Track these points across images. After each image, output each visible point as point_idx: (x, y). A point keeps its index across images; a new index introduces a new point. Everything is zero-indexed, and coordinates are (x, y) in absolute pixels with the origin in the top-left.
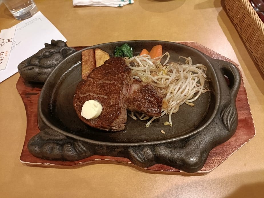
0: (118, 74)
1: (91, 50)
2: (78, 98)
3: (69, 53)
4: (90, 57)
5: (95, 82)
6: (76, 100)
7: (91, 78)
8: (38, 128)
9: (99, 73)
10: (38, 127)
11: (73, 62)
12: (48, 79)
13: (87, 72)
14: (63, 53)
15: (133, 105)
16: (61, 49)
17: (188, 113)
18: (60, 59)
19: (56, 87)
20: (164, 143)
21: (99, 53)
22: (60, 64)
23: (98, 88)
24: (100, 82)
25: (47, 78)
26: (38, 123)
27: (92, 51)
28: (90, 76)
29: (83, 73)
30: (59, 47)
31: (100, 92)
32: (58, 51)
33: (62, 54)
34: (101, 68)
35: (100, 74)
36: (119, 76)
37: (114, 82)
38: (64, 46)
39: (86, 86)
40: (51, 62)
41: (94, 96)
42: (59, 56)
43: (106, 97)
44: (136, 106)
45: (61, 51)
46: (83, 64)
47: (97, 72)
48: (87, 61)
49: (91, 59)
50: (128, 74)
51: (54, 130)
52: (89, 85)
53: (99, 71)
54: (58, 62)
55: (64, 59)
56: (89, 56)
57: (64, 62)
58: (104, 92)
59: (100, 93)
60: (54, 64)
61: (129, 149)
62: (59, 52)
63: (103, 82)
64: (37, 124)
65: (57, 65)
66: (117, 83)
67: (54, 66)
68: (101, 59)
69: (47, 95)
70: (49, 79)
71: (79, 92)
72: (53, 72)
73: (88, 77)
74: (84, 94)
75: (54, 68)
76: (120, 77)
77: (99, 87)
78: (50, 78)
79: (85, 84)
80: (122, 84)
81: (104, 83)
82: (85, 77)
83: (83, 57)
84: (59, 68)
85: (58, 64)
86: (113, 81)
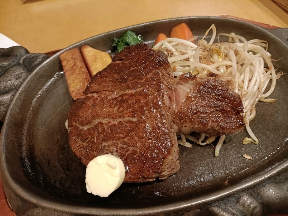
0: (146, 74)
1: (74, 50)
2: (76, 134)
3: (36, 62)
4: (77, 61)
5: (104, 98)
6: (74, 138)
7: (93, 92)
8: (9, 209)
9: (107, 80)
10: (9, 207)
11: (46, 75)
12: (9, 113)
13: (78, 87)
14: (25, 64)
15: (191, 121)
16: (20, 59)
17: (271, 115)
18: (23, 75)
19: (27, 125)
20: (270, 178)
21: (89, 52)
22: (25, 83)
23: (114, 107)
24: (115, 95)
25: (6, 112)
26: (6, 198)
27: (77, 51)
28: (91, 89)
29: (71, 89)
30: (16, 56)
31: (120, 112)
32: (15, 63)
33: (25, 66)
34: (107, 72)
35: (110, 81)
36: (150, 76)
37: (142, 88)
38: (24, 53)
39: (88, 107)
40: (8, 83)
41: (110, 122)
42: (19, 71)
43: (135, 120)
44: (197, 123)
45: (21, 62)
46: (67, 74)
47: (102, 79)
48: (73, 68)
49: (80, 64)
50: (166, 70)
51: (47, 208)
52: (94, 105)
53: (106, 77)
54: (21, 80)
55: (30, 74)
56: (74, 59)
57: (32, 77)
58: (128, 111)
59: (120, 114)
60: (14, 86)
61: (212, 206)
62: (19, 64)
63: (120, 94)
64: (4, 201)
65: (20, 86)
66: (148, 89)
67: (15, 89)
68: (97, 60)
69: (13, 142)
70: (11, 114)
71: (76, 121)
72: (15, 99)
73: (85, 93)
74: (87, 124)
75: (16, 92)
76: (151, 78)
77: (116, 105)
78: (12, 110)
79: (86, 106)
80: (159, 89)
81: (123, 96)
82: (76, 94)
83: (64, 64)
84: (26, 91)
85: (22, 83)
86: (140, 87)
